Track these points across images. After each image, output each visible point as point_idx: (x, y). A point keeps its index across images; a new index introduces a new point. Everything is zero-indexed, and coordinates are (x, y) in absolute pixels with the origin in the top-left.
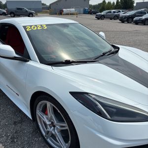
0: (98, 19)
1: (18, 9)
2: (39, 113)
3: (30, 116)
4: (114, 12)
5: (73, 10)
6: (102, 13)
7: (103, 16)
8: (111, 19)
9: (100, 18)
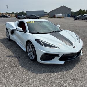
0: (75, 20)
1: (31, 15)
2: (28, 49)
3: (26, 51)
4: (85, 16)
5: (61, 15)
6: (78, 17)
7: (78, 18)
8: (83, 20)
9: (76, 19)
